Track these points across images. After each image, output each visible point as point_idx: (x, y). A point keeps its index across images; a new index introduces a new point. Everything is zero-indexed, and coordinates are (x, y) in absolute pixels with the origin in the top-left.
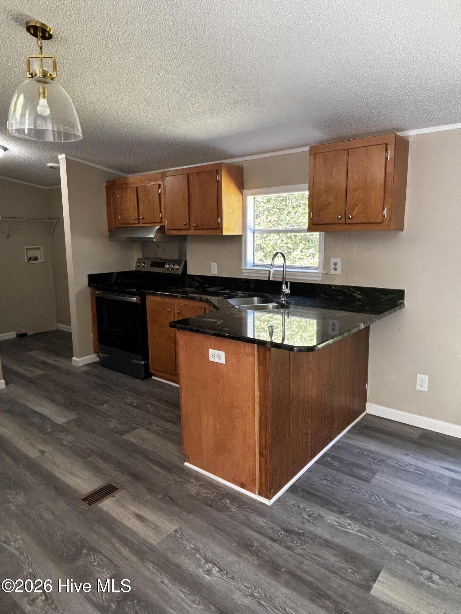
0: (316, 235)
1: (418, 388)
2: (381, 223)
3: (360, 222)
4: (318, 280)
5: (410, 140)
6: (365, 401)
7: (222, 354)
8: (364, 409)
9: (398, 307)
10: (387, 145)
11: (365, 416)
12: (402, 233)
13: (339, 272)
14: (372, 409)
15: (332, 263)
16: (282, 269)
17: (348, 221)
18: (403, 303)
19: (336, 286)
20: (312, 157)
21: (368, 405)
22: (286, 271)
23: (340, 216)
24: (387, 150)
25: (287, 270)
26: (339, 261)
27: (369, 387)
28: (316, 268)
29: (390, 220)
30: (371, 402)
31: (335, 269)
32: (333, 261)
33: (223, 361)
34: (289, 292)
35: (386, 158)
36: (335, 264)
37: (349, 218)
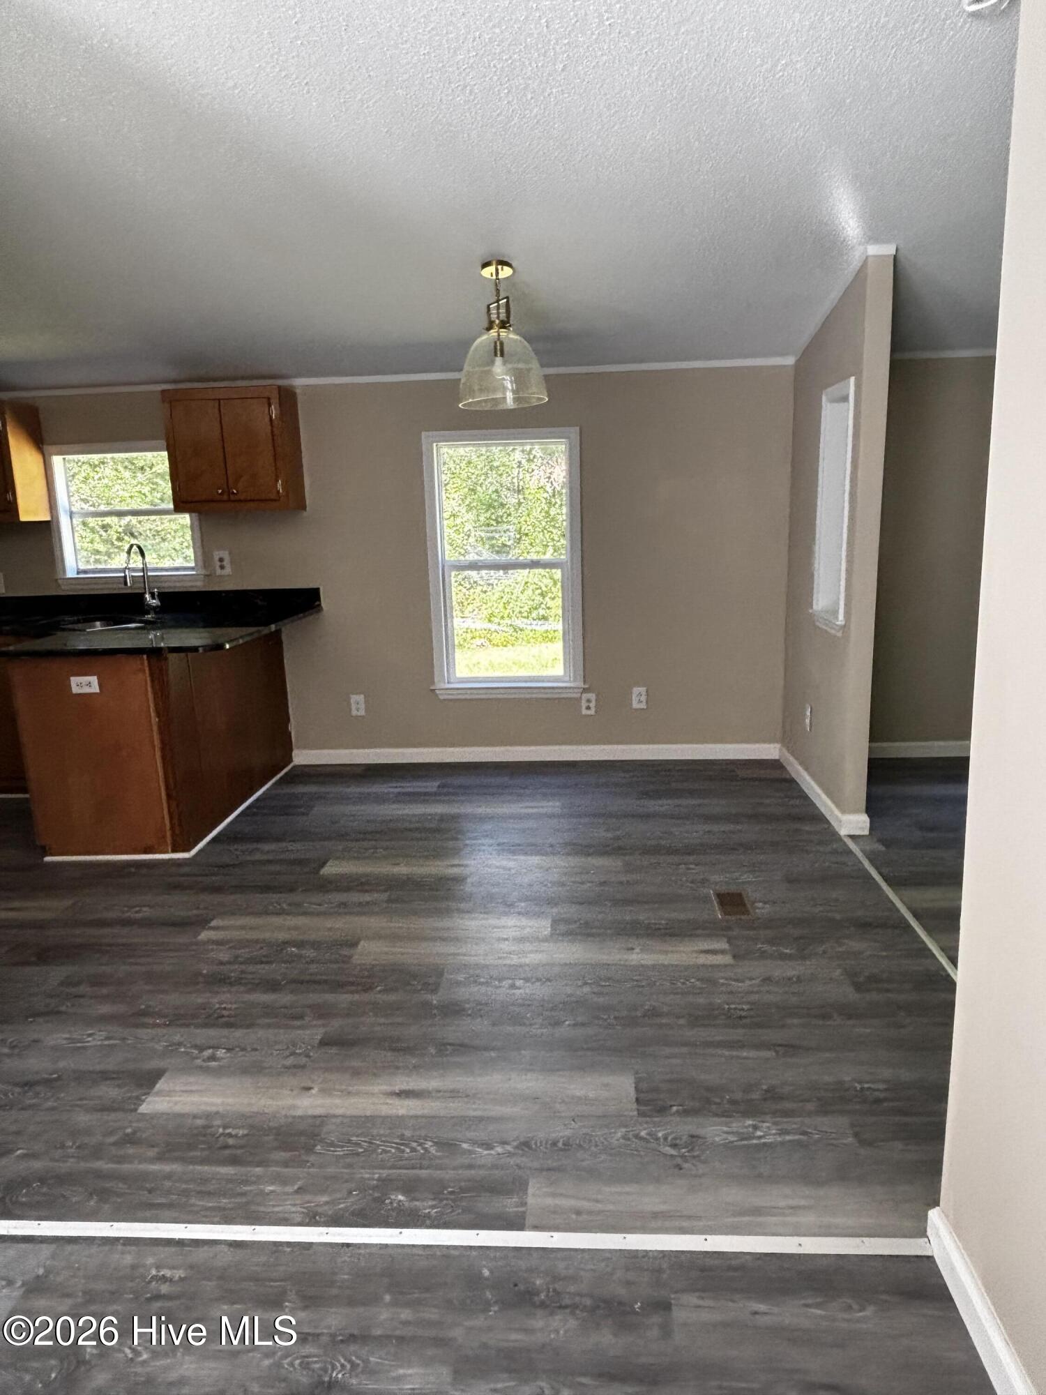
0: (185, 519)
1: (354, 713)
2: (275, 500)
3: (249, 498)
4: (199, 586)
5: (298, 391)
6: (291, 750)
7: (94, 680)
8: (290, 760)
9: (314, 610)
10: (269, 399)
11: (292, 768)
12: (305, 514)
13: (228, 571)
14: (302, 757)
15: (216, 558)
16: (142, 574)
17: (232, 497)
18: (320, 605)
19: (228, 592)
20: (167, 405)
21: (295, 753)
22: (148, 577)
23: (220, 491)
24: (270, 405)
25: (149, 574)
26: (225, 555)
27: (293, 728)
28: (192, 569)
29: (287, 495)
30: (298, 748)
31: (222, 567)
32: (217, 555)
33: (95, 688)
34: (159, 604)
35: (271, 417)
36: (221, 560)
37: (233, 493)
